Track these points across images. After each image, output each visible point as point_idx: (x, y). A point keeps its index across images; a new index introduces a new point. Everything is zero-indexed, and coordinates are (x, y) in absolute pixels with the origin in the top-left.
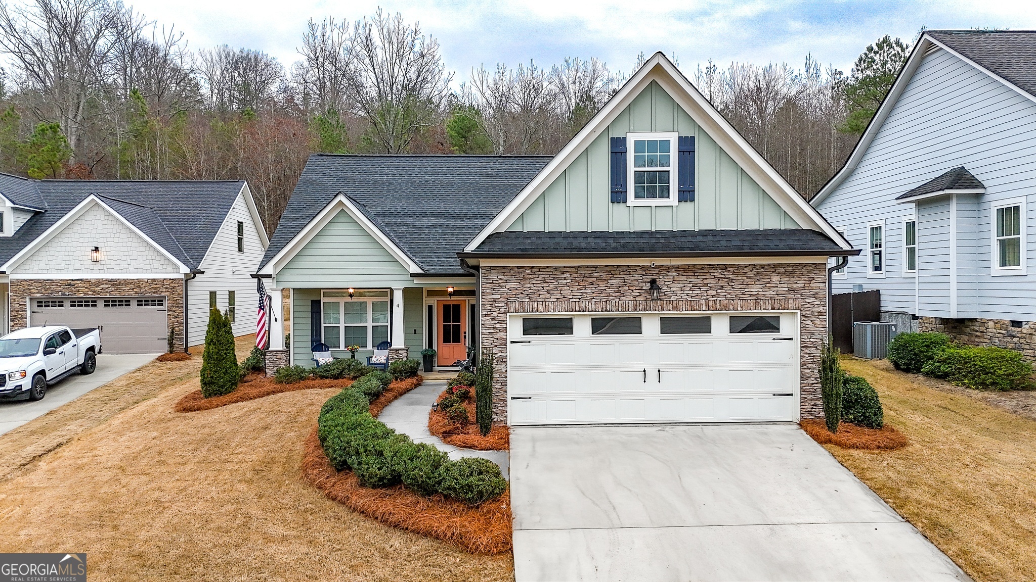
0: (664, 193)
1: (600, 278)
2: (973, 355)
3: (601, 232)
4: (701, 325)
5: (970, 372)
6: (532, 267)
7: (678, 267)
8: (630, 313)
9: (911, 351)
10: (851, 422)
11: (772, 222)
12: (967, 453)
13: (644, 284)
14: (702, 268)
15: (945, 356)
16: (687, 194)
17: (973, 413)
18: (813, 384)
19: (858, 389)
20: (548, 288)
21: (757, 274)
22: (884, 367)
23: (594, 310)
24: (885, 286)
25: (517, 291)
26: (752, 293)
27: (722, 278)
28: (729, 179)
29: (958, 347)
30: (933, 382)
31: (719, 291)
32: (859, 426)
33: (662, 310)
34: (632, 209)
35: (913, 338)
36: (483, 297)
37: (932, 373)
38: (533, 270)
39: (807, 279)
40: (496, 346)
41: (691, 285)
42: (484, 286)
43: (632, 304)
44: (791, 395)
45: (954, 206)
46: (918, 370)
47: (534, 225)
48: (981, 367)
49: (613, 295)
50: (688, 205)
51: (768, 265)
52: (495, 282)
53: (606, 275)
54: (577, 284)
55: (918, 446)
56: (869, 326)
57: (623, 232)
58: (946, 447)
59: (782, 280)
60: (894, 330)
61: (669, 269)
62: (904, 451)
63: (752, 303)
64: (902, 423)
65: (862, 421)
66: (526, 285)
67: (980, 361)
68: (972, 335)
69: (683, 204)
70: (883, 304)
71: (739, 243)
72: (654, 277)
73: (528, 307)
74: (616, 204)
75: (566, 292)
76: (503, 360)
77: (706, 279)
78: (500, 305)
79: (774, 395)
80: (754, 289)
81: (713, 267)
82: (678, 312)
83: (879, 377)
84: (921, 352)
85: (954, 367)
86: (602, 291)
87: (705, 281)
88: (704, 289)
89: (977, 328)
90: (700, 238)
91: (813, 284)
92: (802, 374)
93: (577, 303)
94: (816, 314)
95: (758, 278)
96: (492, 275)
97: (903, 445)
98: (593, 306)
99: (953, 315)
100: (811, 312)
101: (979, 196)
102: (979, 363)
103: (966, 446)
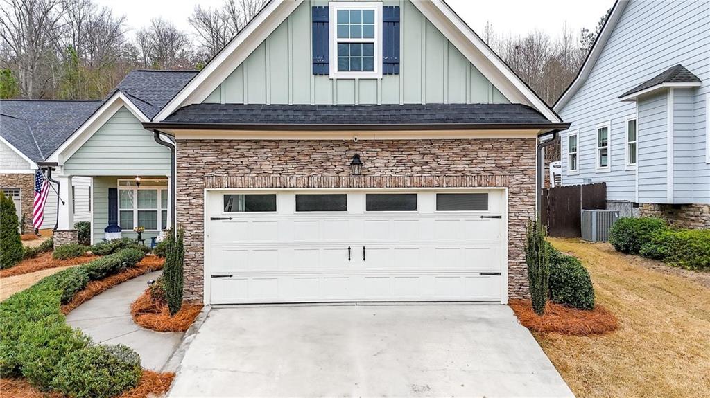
0: (369, 66)
1: (301, 153)
2: (688, 237)
3: (302, 105)
4: (406, 203)
5: (686, 253)
6: (231, 141)
7: (382, 142)
8: (333, 190)
9: (630, 233)
10: (561, 303)
11: (480, 96)
12: (682, 339)
13: (347, 160)
14: (407, 143)
15: (661, 239)
16: (392, 66)
17: (687, 294)
18: (521, 263)
19: (568, 269)
20: (247, 163)
21: (464, 150)
22: (607, 249)
23: (295, 185)
24: (610, 179)
25: (214, 166)
26: (458, 169)
27: (427, 154)
28: (436, 52)
29: (674, 229)
30: (650, 263)
31: (423, 167)
32: (570, 307)
33: (366, 186)
34: (335, 81)
35: (632, 222)
36: (179, 171)
37: (649, 254)
38: (232, 144)
39: (515, 155)
40: (192, 222)
41: (395, 161)
42: (179, 160)
43: (335, 180)
44: (500, 274)
45: (671, 98)
46: (636, 252)
47: (232, 96)
48: (696, 248)
49: (316, 170)
50: (394, 78)
51: (475, 140)
52: (191, 156)
53: (308, 150)
54: (278, 159)
55: (629, 330)
56: (594, 213)
57: (325, 106)
58: (659, 332)
59: (489, 155)
60: (617, 216)
61: (372, 144)
62: (613, 335)
63: (458, 180)
64: (615, 303)
65: (572, 302)
66: (224, 160)
67: (695, 242)
68: (687, 219)
69: (388, 77)
70: (608, 195)
71: (443, 117)
72: (358, 153)
73: (225, 182)
74: (318, 77)
75: (267, 167)
76: (199, 237)
77: (411, 154)
78: (196, 180)
79: (482, 274)
80: (461, 165)
81: (417, 142)
82: (383, 189)
83: (600, 258)
84: (639, 234)
85: (669, 248)
86: (304, 166)
87: (410, 157)
88: (409, 164)
89: (692, 213)
90: (404, 112)
91: (522, 161)
92: (510, 253)
93: (278, 179)
94: (525, 191)
95: (464, 153)
96: (187, 148)
97: (613, 329)
98: (295, 181)
99: (670, 201)
100: (519, 189)
101: (695, 89)
102: (694, 244)
103: (680, 330)
